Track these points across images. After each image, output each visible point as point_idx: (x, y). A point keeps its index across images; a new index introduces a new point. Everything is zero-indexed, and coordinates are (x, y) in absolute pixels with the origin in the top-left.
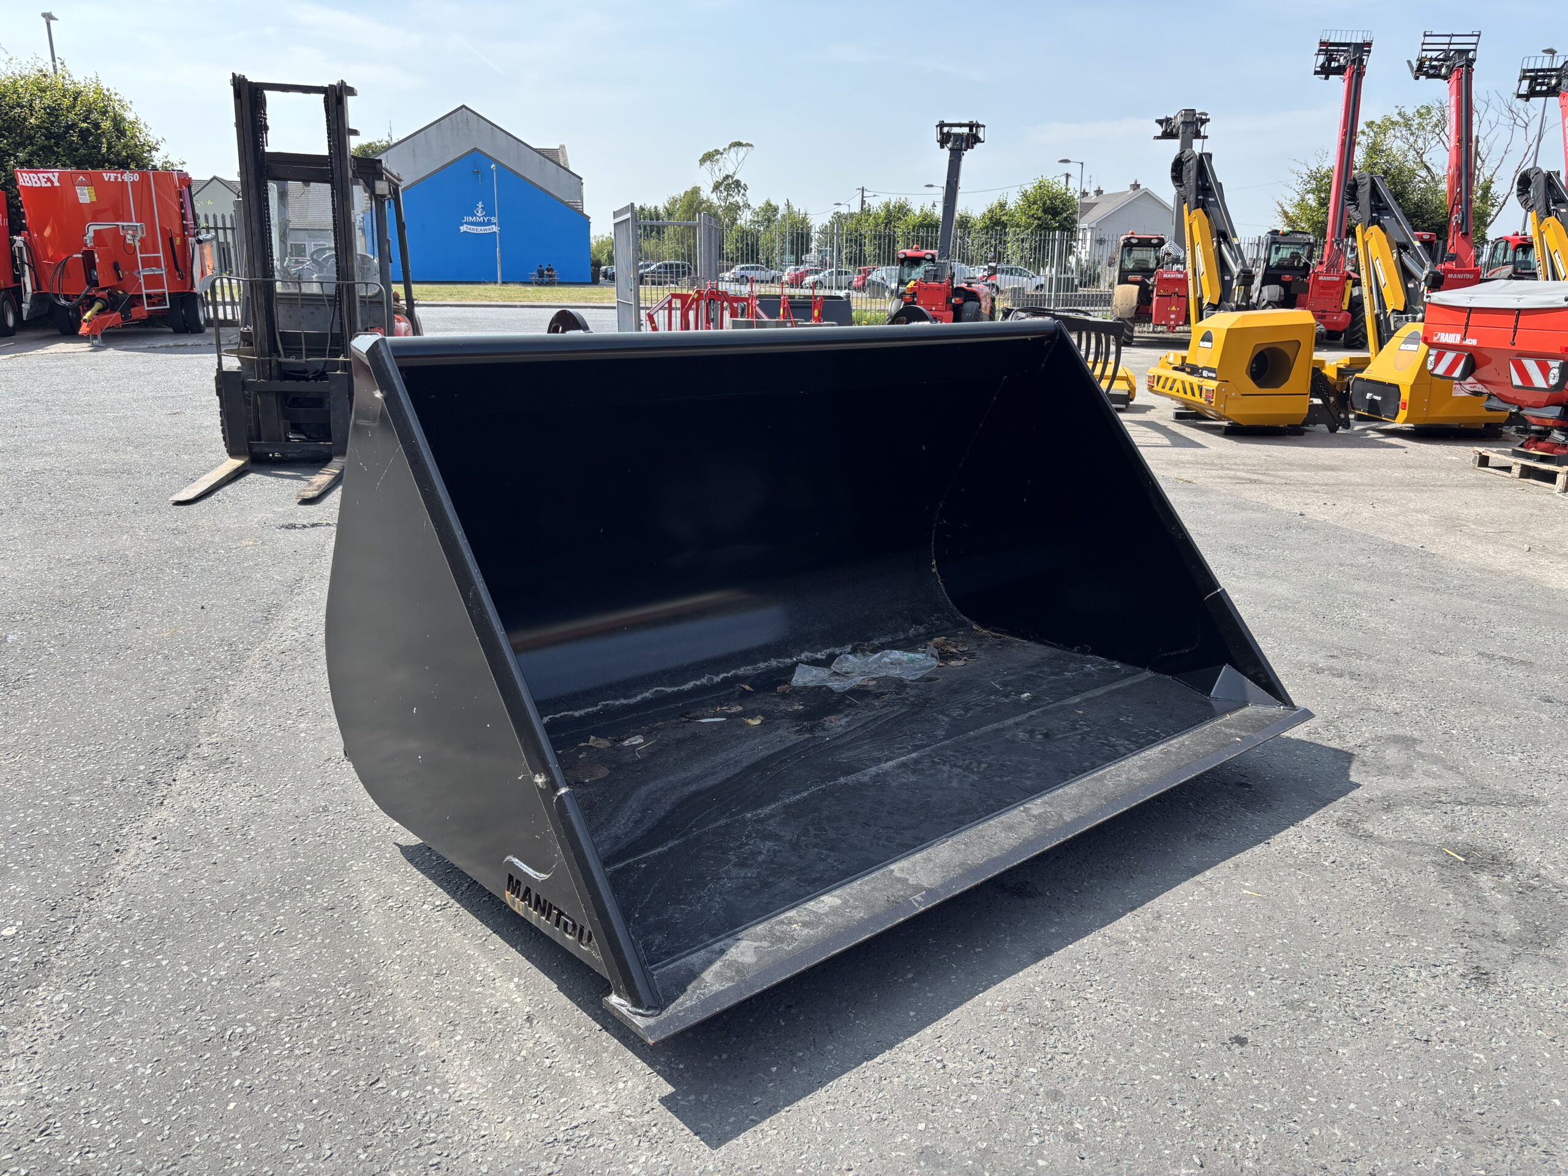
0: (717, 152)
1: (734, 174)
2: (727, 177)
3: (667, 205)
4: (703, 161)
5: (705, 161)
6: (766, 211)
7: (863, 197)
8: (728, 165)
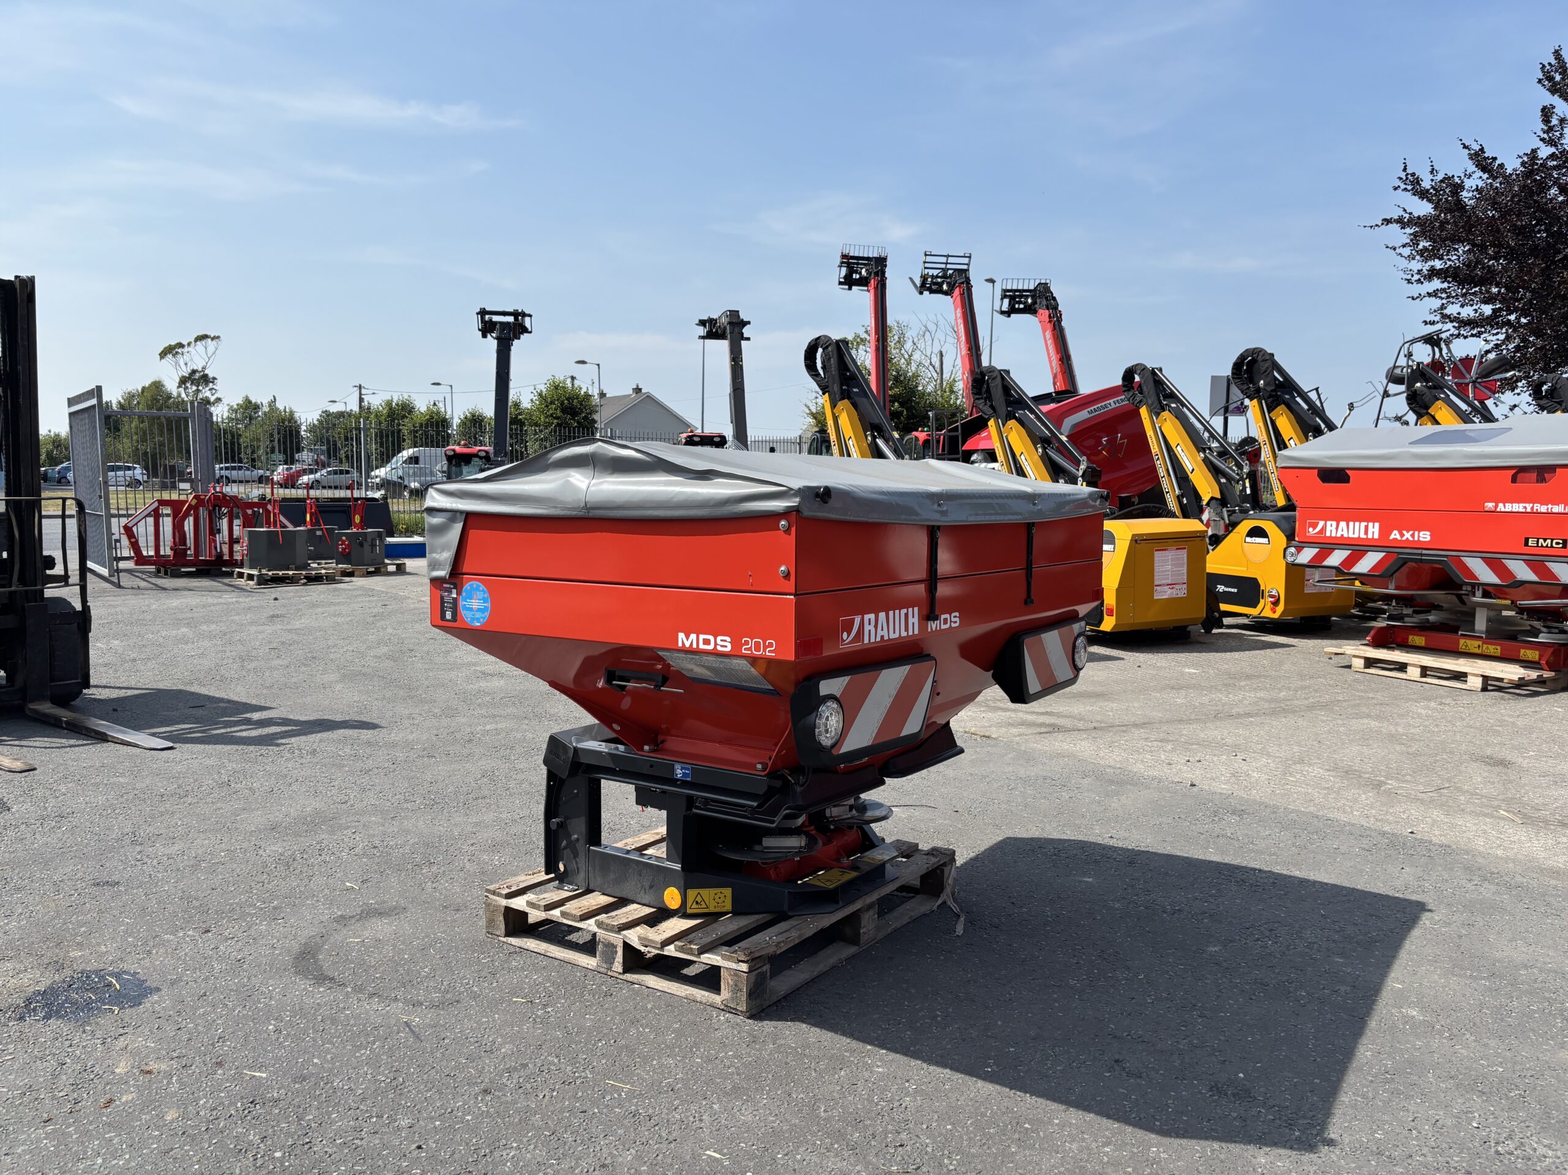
0: (181, 345)
1: (204, 368)
2: (194, 372)
3: (122, 401)
4: (163, 354)
5: (165, 355)
6: (246, 408)
7: (361, 394)
8: (196, 358)
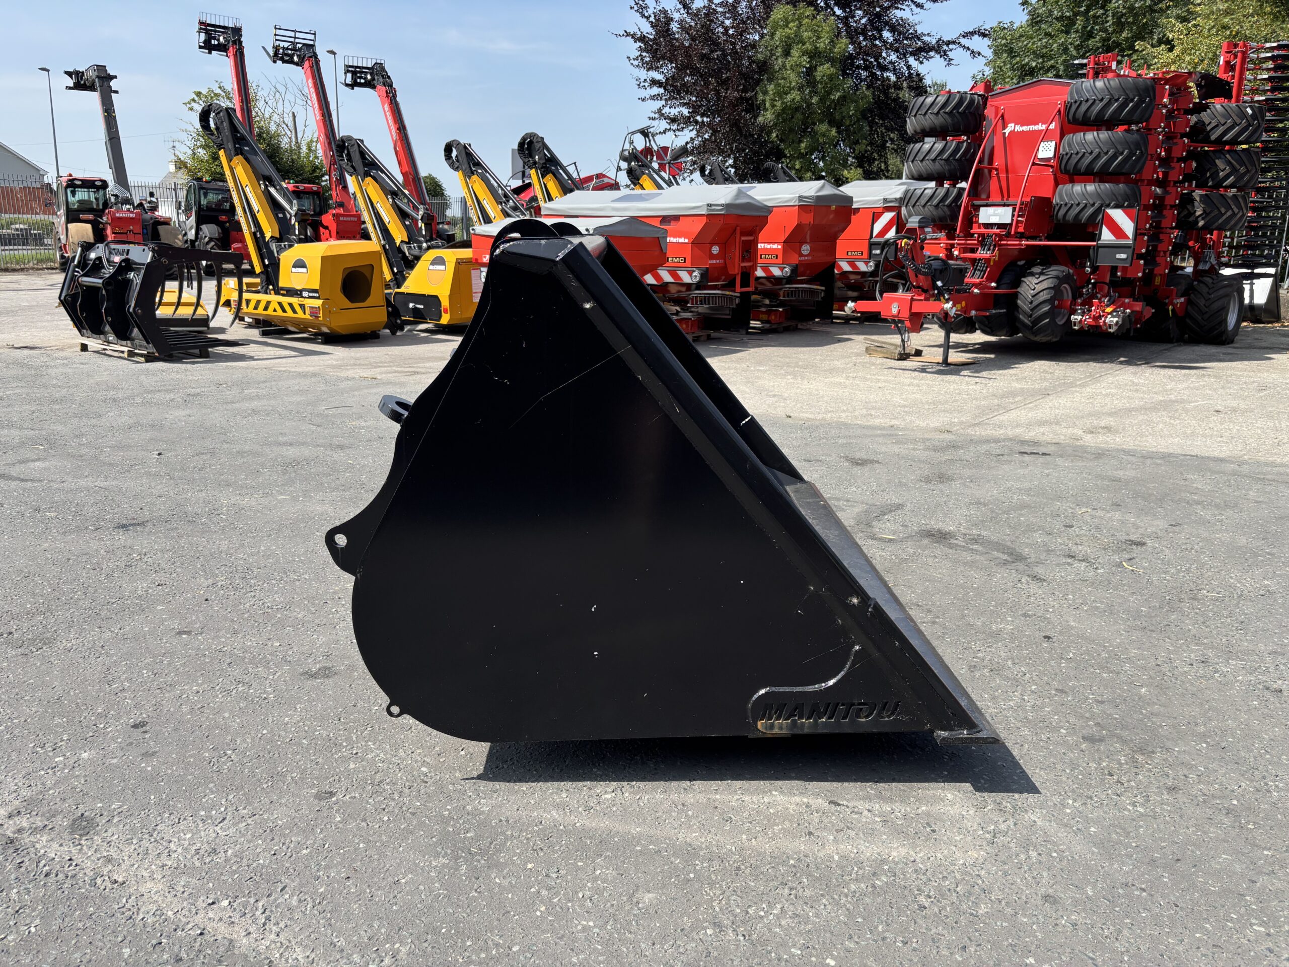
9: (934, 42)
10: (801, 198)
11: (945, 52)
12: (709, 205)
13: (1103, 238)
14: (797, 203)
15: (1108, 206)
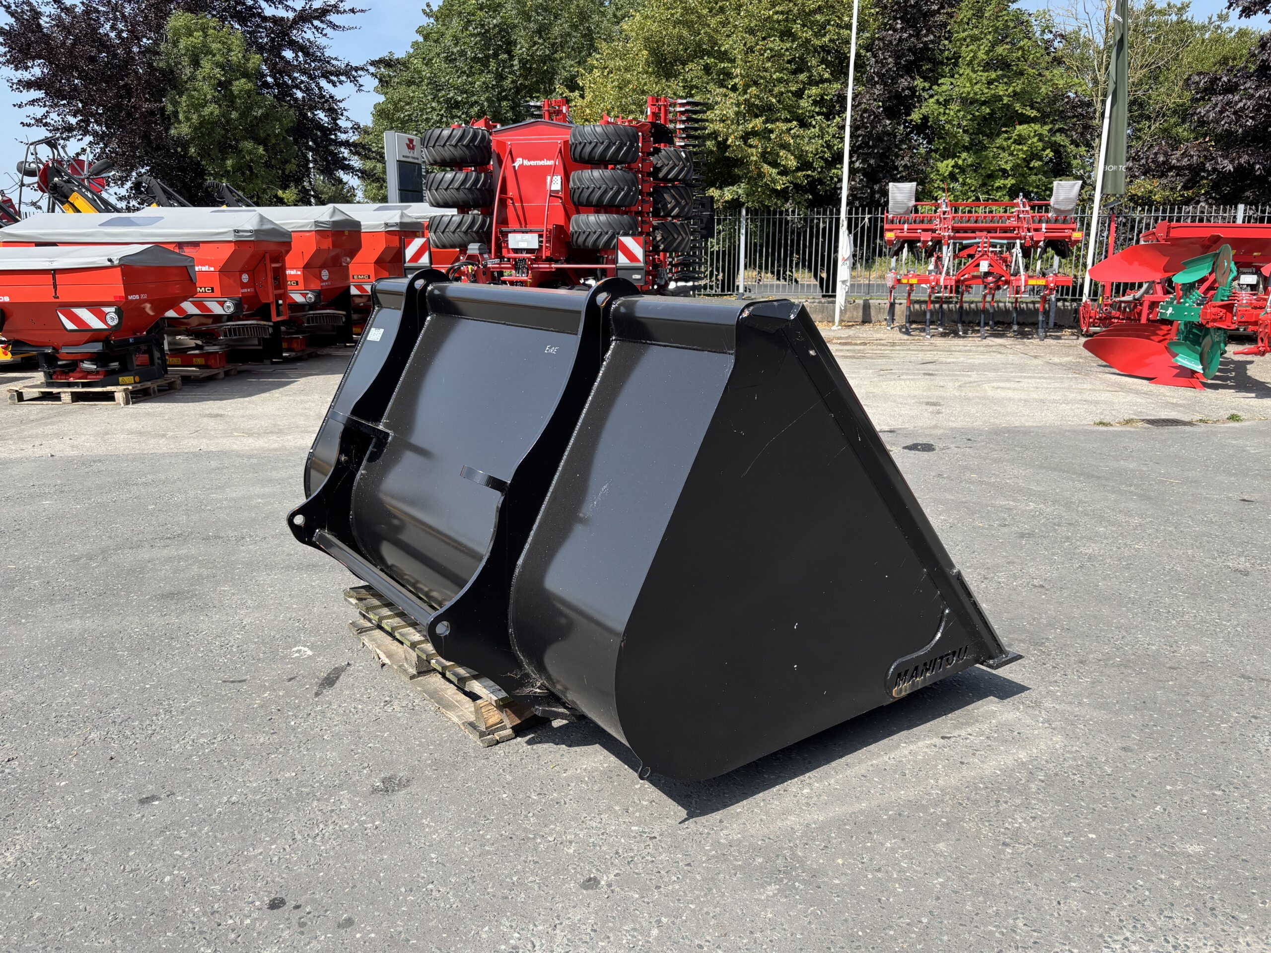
9: (343, 66)
10: (317, 223)
11: (354, 77)
12: (236, 231)
13: (620, 261)
14: (313, 228)
15: (618, 234)
